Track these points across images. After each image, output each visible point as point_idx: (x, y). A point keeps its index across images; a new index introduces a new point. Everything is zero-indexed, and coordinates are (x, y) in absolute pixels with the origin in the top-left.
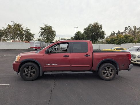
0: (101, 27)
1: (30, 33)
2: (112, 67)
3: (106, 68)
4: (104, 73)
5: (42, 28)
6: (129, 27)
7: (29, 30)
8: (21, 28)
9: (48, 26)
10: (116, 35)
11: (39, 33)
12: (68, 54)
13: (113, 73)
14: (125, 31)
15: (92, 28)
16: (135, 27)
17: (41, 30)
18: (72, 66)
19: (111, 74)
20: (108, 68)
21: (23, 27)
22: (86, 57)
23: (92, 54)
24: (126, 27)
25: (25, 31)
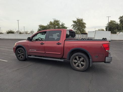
1: (65, 27)
2: (84, 57)
3: (77, 57)
4: (75, 63)
5: (74, 22)
7: (64, 24)
8: (59, 23)
9: (79, 19)
11: (72, 26)
12: (43, 42)
13: (85, 64)
17: (73, 24)
18: (46, 52)
19: (82, 65)
20: (79, 58)
21: (60, 22)
22: (57, 45)
23: (63, 42)
25: (61, 25)
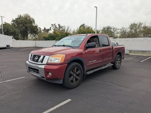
0: (33, 21)
6: (55, 24)
10: (43, 31)
14: (51, 28)
15: (23, 21)
16: (59, 25)
24: (52, 25)
